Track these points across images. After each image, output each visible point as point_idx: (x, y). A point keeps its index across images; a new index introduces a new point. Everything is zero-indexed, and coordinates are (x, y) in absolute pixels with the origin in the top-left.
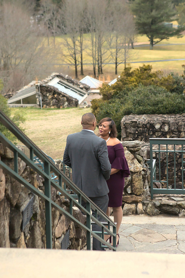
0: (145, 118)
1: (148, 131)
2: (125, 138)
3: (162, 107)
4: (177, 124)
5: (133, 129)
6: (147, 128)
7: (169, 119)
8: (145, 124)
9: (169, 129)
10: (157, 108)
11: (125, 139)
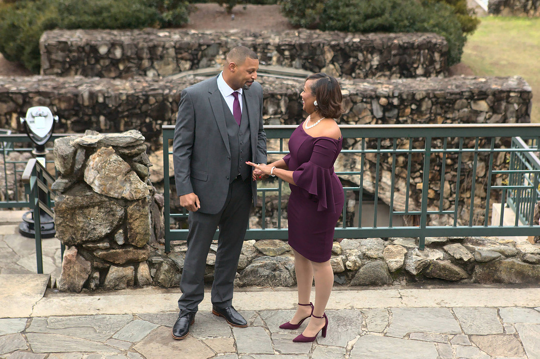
0: (81, 36)
1: (88, 58)
2: (47, 69)
3: (109, 17)
4: (136, 46)
5: (60, 53)
6: (86, 53)
7: (123, 38)
8: (82, 45)
9: (123, 54)
10: (100, 19)
11: (48, 72)
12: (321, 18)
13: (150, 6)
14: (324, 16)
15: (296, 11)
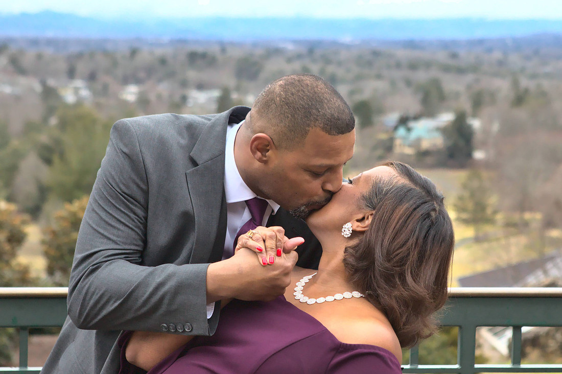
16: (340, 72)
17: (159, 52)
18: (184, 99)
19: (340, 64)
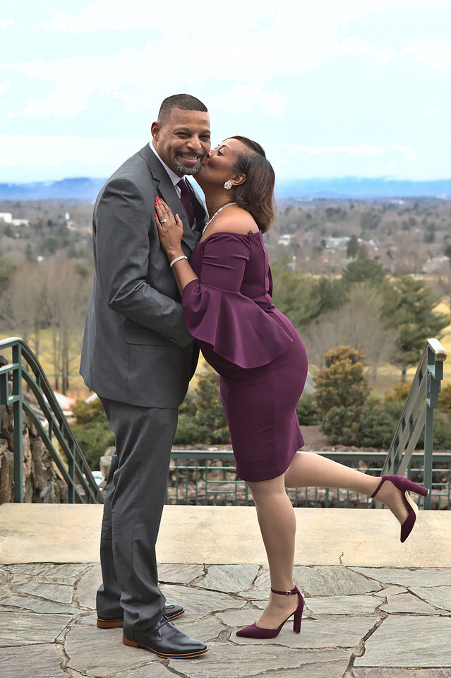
12: (357, 436)
13: (203, 425)
14: (359, 434)
15: (334, 430)
16: (438, 222)
17: (306, 208)
18: (324, 243)
19: (437, 215)
